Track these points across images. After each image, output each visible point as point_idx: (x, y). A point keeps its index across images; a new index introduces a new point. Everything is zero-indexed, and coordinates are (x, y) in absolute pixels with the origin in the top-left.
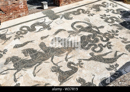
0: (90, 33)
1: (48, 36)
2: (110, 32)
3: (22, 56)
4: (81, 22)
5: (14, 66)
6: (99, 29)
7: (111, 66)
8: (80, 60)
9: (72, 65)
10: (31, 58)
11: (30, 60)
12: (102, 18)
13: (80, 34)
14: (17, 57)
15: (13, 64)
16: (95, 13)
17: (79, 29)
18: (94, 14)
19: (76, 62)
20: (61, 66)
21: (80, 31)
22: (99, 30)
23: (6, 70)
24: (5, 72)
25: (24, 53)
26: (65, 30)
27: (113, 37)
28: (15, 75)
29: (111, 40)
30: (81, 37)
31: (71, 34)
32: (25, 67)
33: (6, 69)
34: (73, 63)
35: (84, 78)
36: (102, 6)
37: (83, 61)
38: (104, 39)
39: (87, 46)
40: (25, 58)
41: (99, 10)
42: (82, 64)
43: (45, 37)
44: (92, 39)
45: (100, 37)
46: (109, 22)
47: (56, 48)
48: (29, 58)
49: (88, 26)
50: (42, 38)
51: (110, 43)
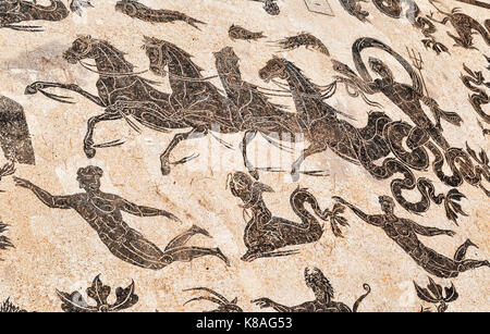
0: (406, 119)
1: (259, 35)
2: (472, 153)
3: (140, 63)
4: (390, 51)
5: (98, 85)
6: (443, 122)
7: (432, 286)
8: (340, 204)
9: (307, 206)
10: (169, 91)
11: (165, 96)
12: (466, 81)
13: (371, 97)
14: (121, 54)
15: (96, 77)
16: (450, 48)
17: (374, 76)
18: (444, 49)
19: (326, 203)
20: (270, 190)
21: (377, 86)
22: (439, 125)
23: (63, 86)
24: (58, 91)
25: (150, 53)
26: (325, 51)
27: (475, 181)
28: (92, 123)
29: (465, 187)
30: (373, 117)
31: (342, 80)
32: (138, 115)
33: (63, 81)
34: (312, 201)
35: (333, 282)
36: (481, 31)
37: (348, 214)
38: (447, 171)
39: (379, 162)
40: (149, 76)
41: (465, 42)
42: (343, 221)
43: (249, 36)
44: (404, 145)
45: (435, 152)
46: (483, 114)
47: (273, 107)
48: (164, 86)
49: (409, 82)
50: (236, 32)
51: (459, 196)
